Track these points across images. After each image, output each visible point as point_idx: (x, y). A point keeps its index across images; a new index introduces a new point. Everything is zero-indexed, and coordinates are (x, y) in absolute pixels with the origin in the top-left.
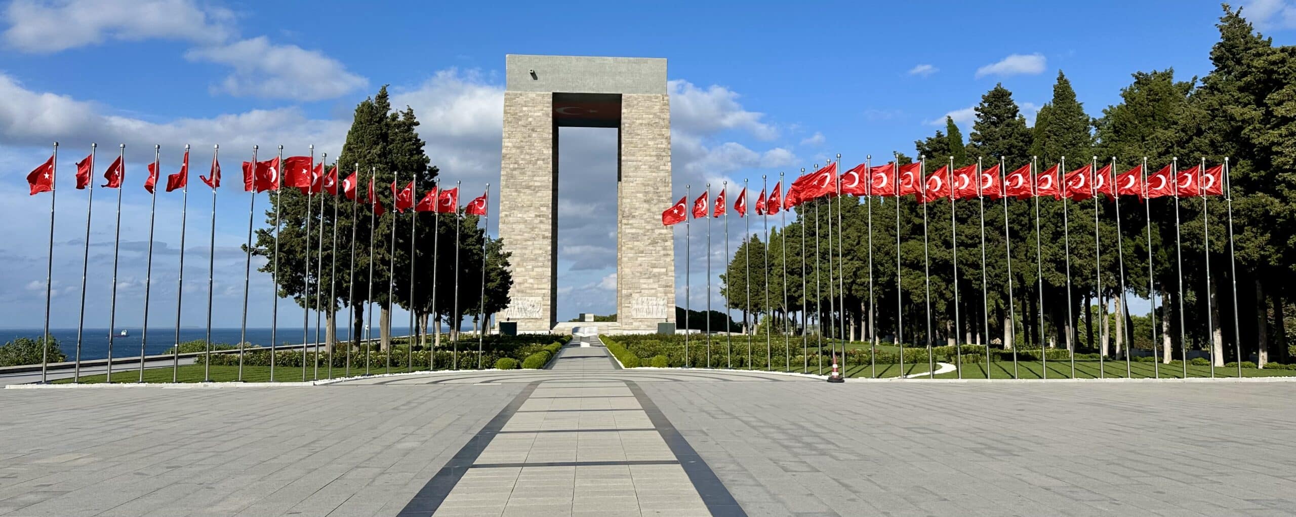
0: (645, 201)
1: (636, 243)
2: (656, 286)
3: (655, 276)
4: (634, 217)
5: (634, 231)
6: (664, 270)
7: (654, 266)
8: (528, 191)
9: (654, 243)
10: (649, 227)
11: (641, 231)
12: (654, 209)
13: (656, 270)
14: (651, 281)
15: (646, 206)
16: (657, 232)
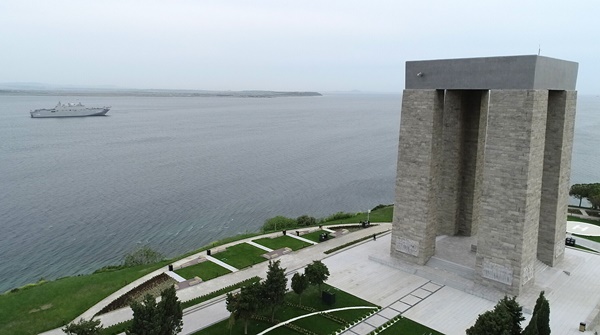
0: (502, 185)
1: (491, 219)
2: (504, 257)
3: (504, 248)
4: (491, 197)
5: (489, 208)
6: (513, 246)
7: (504, 240)
8: (415, 165)
9: (507, 221)
10: (503, 207)
11: (496, 210)
12: (510, 193)
13: (505, 244)
14: (501, 252)
15: (502, 189)
16: (510, 213)
